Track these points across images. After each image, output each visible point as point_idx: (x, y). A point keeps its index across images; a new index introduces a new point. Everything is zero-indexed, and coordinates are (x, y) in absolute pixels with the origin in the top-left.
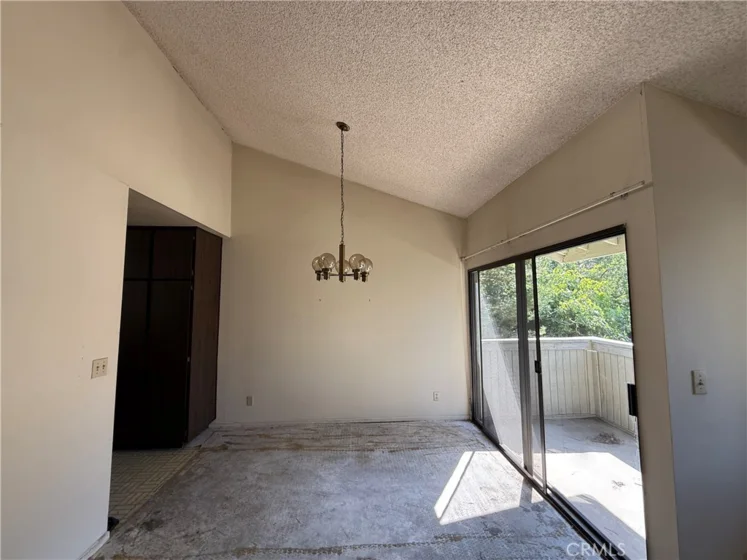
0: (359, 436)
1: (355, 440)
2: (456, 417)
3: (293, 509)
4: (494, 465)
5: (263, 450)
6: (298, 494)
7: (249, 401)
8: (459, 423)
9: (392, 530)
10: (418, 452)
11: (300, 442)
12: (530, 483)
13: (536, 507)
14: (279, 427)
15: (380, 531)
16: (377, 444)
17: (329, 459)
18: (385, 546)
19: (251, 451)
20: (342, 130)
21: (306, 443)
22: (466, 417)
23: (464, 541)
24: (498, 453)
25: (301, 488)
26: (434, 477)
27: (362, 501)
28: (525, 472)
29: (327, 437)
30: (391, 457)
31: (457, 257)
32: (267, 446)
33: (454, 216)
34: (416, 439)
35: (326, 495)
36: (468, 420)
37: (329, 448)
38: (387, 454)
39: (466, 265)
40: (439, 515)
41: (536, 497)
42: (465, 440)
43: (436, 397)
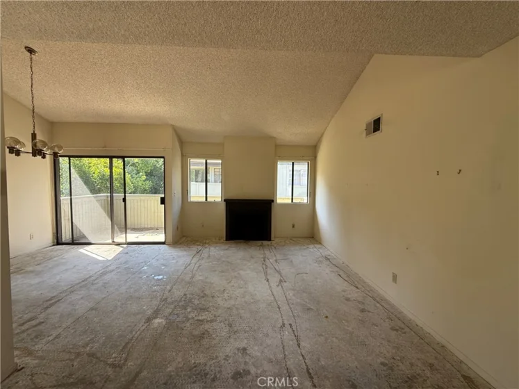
2: (45, 246)
8: (49, 248)
12: (120, 245)
20: (30, 54)
22: (52, 244)
24: (93, 245)
28: (114, 243)
33: (44, 118)
40: (105, 259)
41: (125, 246)
43: (31, 237)
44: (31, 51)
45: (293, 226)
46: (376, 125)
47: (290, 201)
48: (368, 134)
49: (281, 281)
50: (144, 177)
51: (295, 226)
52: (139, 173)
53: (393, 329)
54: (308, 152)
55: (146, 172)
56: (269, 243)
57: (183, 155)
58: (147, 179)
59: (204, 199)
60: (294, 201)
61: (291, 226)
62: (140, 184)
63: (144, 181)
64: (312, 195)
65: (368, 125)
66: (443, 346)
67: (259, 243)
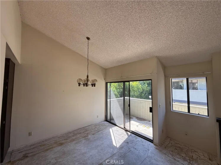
0: (80, 133)
1: (80, 135)
2: (102, 121)
3: (79, 161)
4: (118, 130)
5: (47, 150)
6: (76, 157)
7: (30, 134)
8: (103, 122)
9: (109, 152)
10: (100, 132)
11: (61, 142)
12: (126, 131)
13: (130, 135)
14: (46, 140)
15: (107, 154)
16: (87, 134)
17: (77, 143)
18: (111, 157)
19: (42, 152)
20: (88, 40)
21: (63, 142)
22: (104, 120)
23: (124, 147)
24: (116, 127)
25: (75, 155)
26: (108, 137)
27: (97, 150)
28: (124, 129)
29: (70, 137)
30: (94, 136)
31: (103, 78)
32: (48, 148)
33: (103, 68)
34: (96, 129)
35: (85, 153)
36: (105, 121)
37: (73, 140)
38: (92, 136)
39: (105, 81)
40: (116, 146)
41: (129, 134)
42: (108, 126)
43: (98, 117)
44: (88, 38)
50: (147, 86)
52: (145, 84)
55: (147, 83)
58: (148, 86)
62: (145, 88)
63: (147, 87)
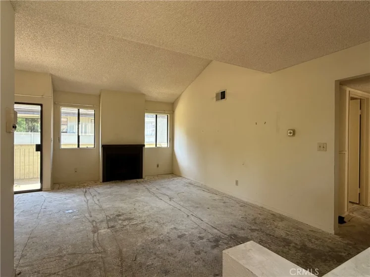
45: (158, 166)
46: (223, 95)
47: (154, 146)
48: (217, 100)
49: (170, 199)
51: (159, 166)
53: (241, 206)
54: (169, 108)
56: (142, 180)
57: (54, 103)
59: (77, 147)
60: (158, 146)
61: (156, 166)
64: (171, 141)
65: (217, 95)
66: (262, 207)
67: (135, 180)
